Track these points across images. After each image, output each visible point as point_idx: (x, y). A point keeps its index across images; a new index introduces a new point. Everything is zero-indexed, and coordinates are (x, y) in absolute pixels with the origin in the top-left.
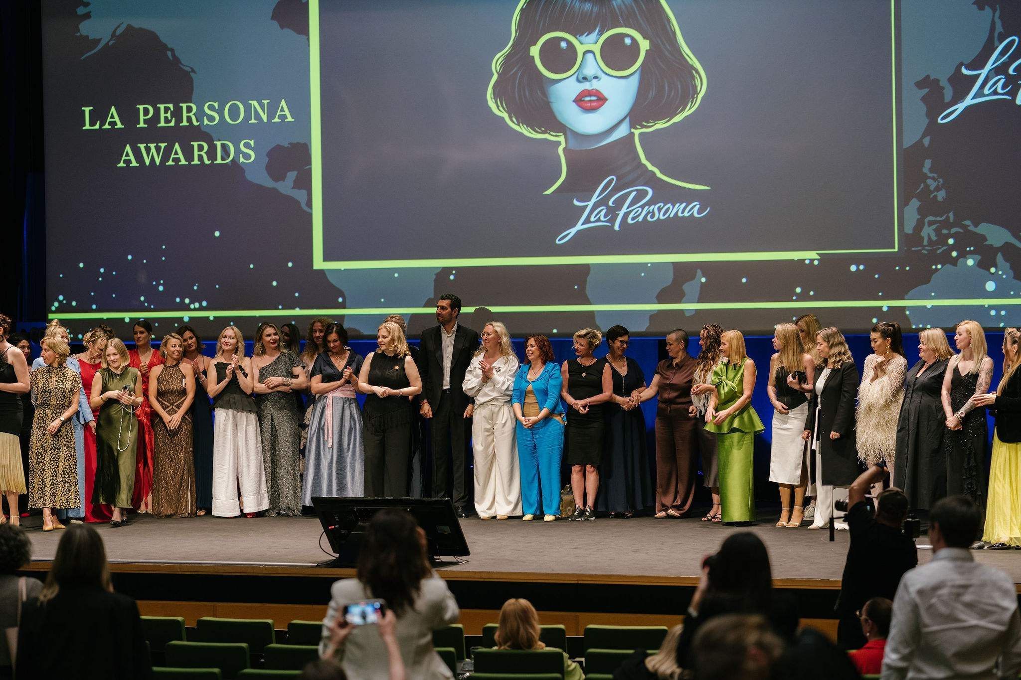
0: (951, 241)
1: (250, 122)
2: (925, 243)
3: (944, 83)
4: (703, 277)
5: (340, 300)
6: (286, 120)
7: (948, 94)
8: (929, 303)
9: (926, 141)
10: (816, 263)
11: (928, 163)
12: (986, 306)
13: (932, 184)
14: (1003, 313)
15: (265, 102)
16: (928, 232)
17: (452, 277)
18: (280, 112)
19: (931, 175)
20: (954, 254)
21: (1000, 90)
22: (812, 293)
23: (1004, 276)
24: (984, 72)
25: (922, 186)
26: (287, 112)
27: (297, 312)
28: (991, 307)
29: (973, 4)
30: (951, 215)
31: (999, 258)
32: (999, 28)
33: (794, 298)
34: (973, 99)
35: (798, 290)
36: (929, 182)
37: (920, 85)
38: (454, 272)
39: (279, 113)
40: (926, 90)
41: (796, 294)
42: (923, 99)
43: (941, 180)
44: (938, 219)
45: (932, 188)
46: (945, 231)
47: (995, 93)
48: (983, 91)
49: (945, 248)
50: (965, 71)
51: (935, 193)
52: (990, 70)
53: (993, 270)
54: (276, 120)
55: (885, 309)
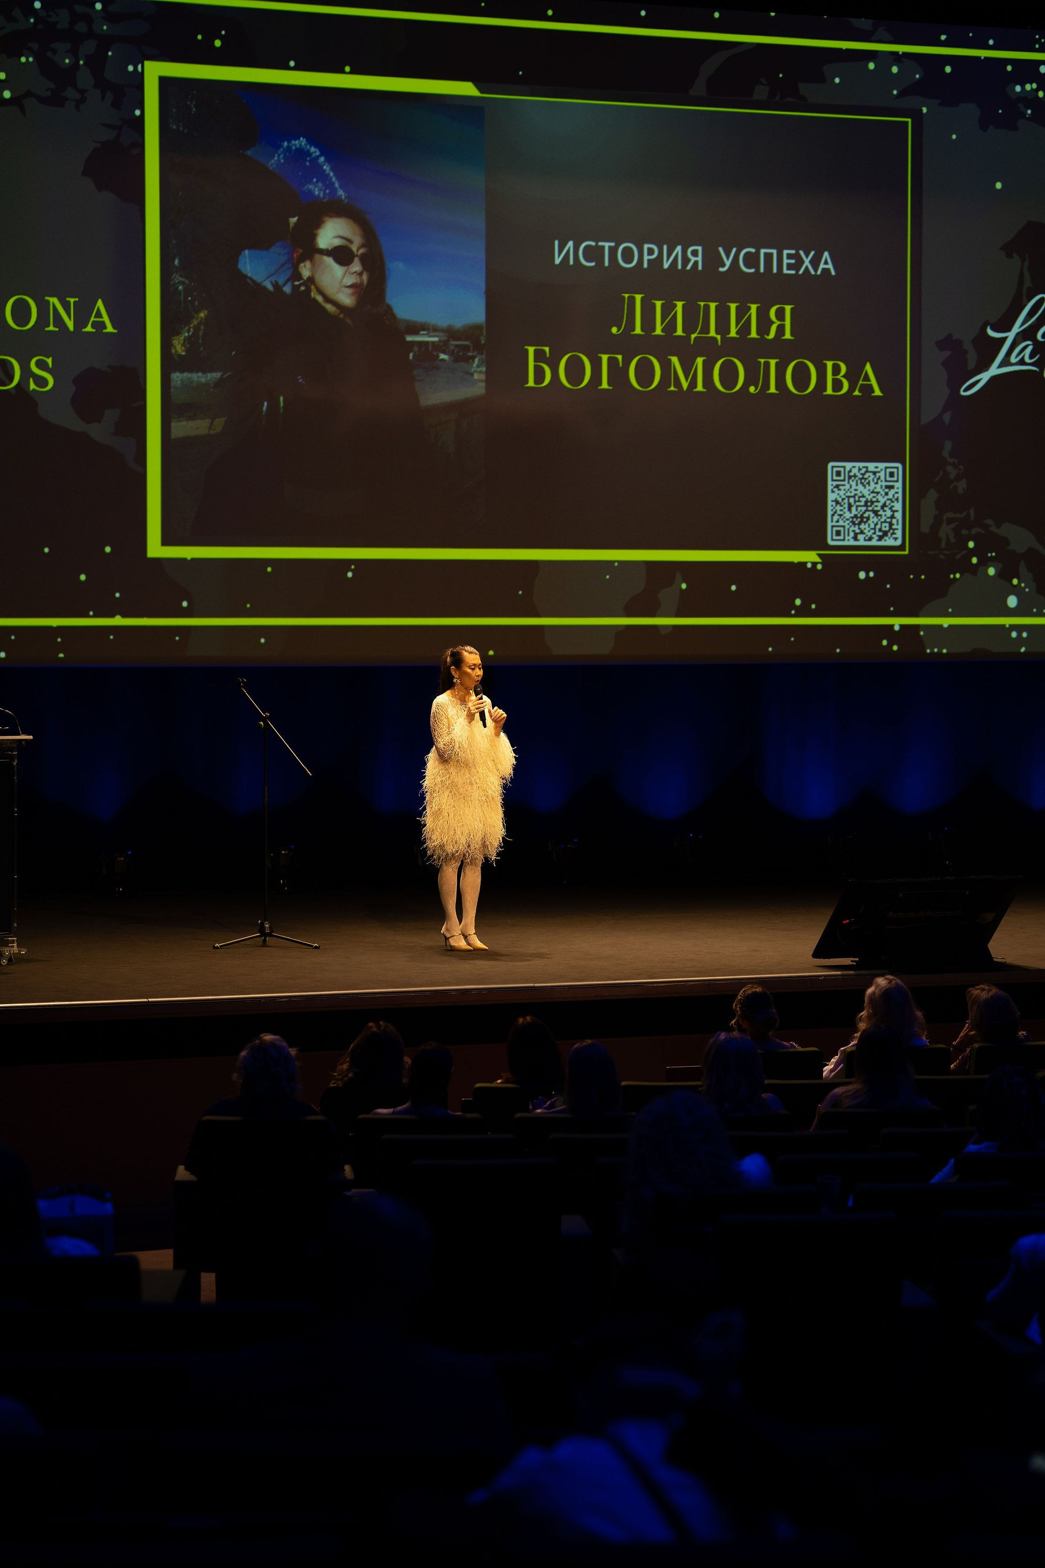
0: (971, 545)
1: (47, 329)
2: (943, 545)
3: (968, 346)
4: (684, 582)
5: (185, 604)
6: (104, 331)
7: (972, 359)
8: (946, 622)
9: (947, 418)
10: (819, 567)
11: (948, 445)
12: (1007, 626)
13: (952, 472)
14: (1025, 635)
15: (72, 300)
16: (946, 531)
17: (350, 575)
18: (95, 317)
19: (951, 460)
20: (974, 560)
21: (1027, 360)
22: (813, 606)
23: (1027, 590)
24: (1011, 335)
25: (941, 473)
26: (106, 318)
27: (118, 621)
28: (1013, 627)
29: (1002, 248)
30: (972, 511)
31: (1022, 568)
32: (1028, 283)
33: (793, 612)
34: (1000, 366)
35: (798, 602)
36: (949, 469)
37: (942, 345)
38: (353, 567)
39: (92, 319)
40: (947, 353)
41: (795, 608)
42: (945, 364)
43: (961, 467)
44: (958, 515)
45: (952, 476)
46: (964, 532)
47: (1022, 362)
48: (1009, 359)
49: (964, 552)
50: (991, 333)
51: (955, 484)
52: (1018, 334)
53: (1015, 582)
54: (89, 329)
55: (897, 628)
